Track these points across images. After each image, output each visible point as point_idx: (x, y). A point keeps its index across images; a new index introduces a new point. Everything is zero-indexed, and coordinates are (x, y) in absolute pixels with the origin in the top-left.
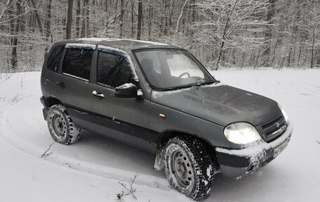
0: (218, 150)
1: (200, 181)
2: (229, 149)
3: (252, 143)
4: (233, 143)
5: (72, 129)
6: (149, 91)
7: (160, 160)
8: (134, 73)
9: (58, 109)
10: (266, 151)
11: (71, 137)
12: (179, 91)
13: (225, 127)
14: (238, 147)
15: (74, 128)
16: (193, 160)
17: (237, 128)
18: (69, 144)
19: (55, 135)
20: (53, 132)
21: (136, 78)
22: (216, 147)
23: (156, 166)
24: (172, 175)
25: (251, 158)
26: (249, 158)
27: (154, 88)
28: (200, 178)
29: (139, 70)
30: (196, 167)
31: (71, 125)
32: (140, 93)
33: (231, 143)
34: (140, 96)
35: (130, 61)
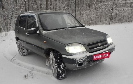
0: (63, 56)
1: (57, 70)
2: (67, 55)
3: (79, 53)
4: (69, 53)
5: (24, 50)
6: (42, 31)
7: (49, 61)
8: (37, 24)
9: (19, 42)
10: (87, 57)
11: (24, 53)
12: (55, 31)
13: (66, 45)
14: (71, 54)
15: (25, 49)
16: (54, 61)
17: (72, 46)
18: (24, 56)
19: (20, 52)
20: (19, 51)
21: (37, 26)
22: (62, 55)
23: (47, 64)
24: (53, 68)
25: (77, 60)
26: (76, 60)
27: (44, 30)
28: (57, 69)
29: (39, 22)
30: (55, 64)
31: (23, 48)
32: (38, 32)
33: (68, 53)
34: (38, 33)
35: (36, 19)
